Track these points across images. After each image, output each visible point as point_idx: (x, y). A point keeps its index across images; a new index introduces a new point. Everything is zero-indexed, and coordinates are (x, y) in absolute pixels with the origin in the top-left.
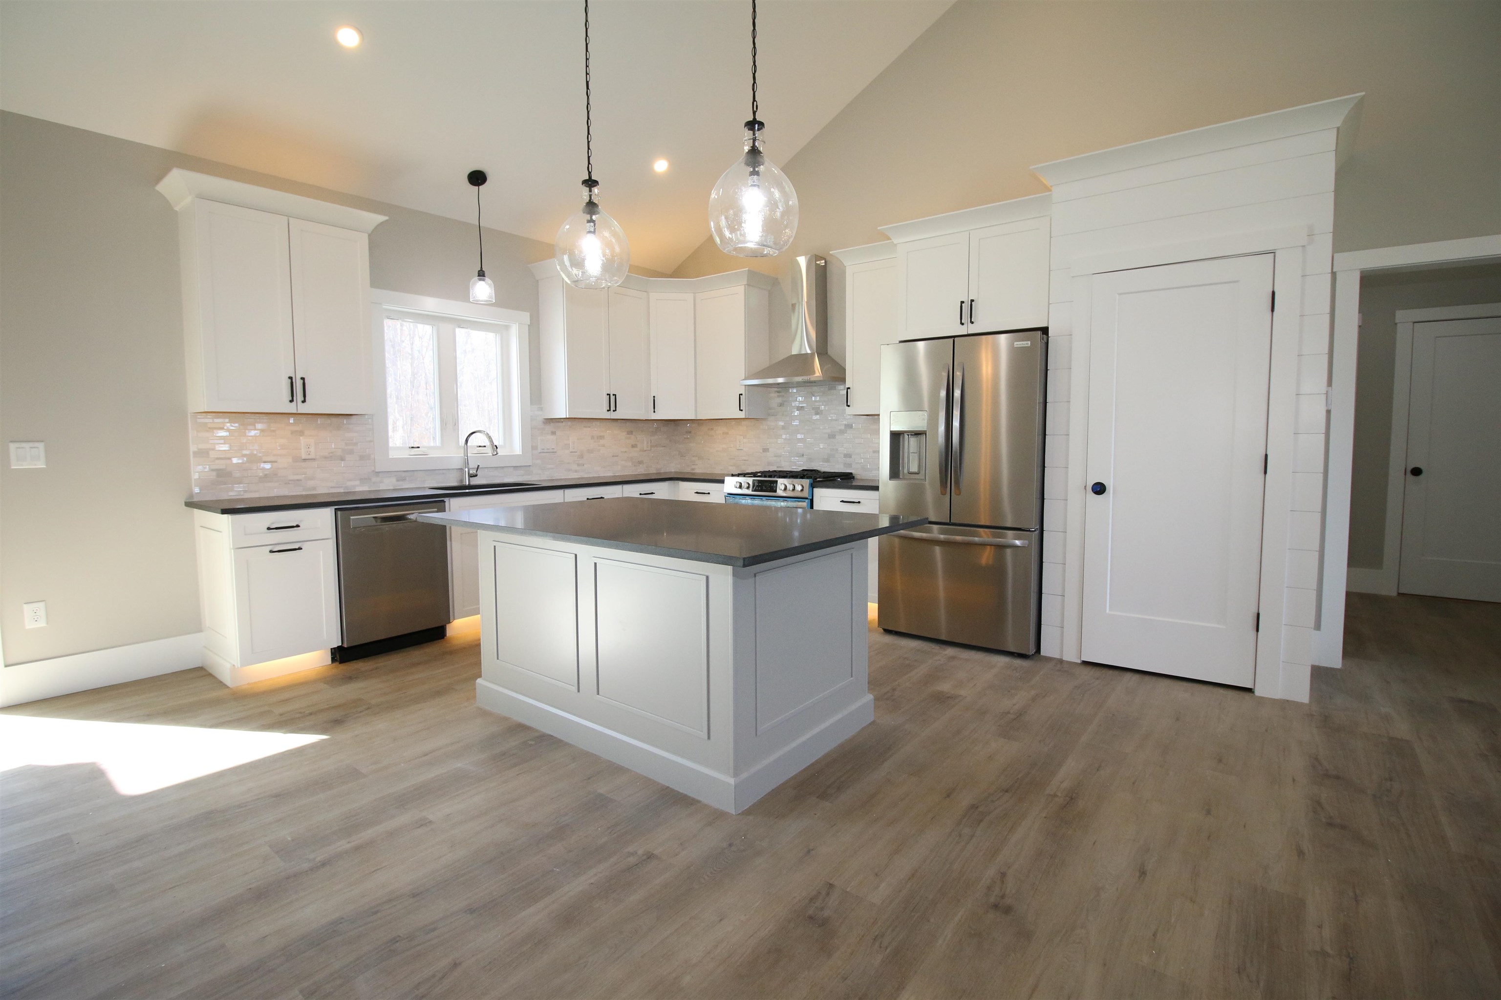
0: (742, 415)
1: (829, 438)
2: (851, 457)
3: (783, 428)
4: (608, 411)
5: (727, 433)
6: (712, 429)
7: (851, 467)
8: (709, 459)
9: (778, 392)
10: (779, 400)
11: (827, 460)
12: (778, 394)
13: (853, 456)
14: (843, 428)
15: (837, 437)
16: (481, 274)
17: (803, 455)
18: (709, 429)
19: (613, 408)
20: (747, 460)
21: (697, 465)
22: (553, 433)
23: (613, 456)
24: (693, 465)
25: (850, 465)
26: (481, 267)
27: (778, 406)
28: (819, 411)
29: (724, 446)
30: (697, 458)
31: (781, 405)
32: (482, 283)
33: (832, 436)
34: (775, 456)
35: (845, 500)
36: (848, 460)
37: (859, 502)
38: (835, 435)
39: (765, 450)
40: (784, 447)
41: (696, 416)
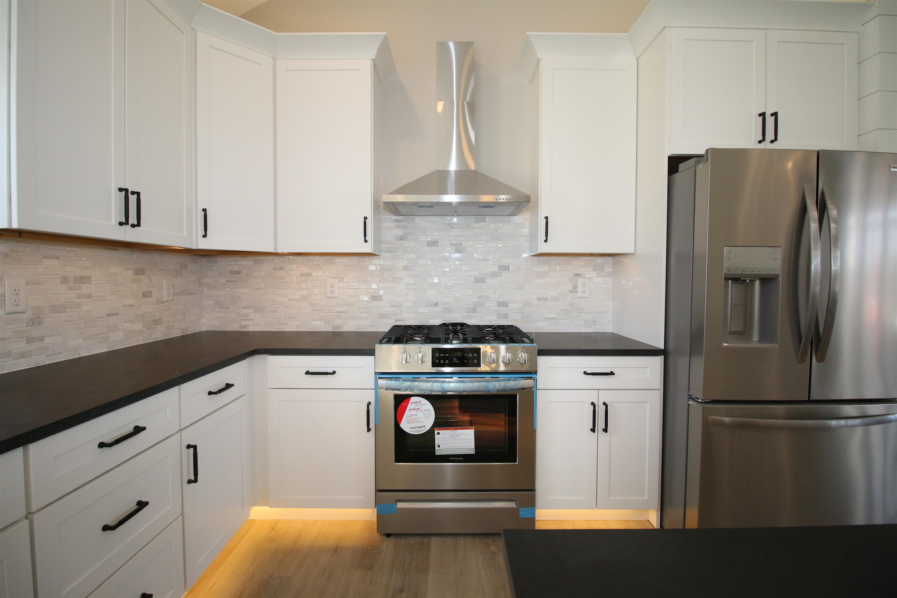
0: (367, 248)
1: (476, 282)
2: (507, 306)
3: (406, 268)
4: (121, 224)
5: (310, 275)
6: (281, 269)
7: (508, 318)
8: (275, 312)
9: (397, 221)
10: (399, 232)
11: (474, 310)
12: (397, 224)
13: (510, 305)
14: (496, 269)
15: (488, 281)
17: (437, 304)
18: (274, 269)
19: (133, 219)
20: (344, 312)
23: (108, 315)
24: (244, 320)
25: (506, 316)
27: (396, 240)
28: (461, 248)
29: (305, 293)
30: (252, 310)
31: (402, 238)
33: (481, 280)
34: (392, 306)
35: (588, 372)
36: (503, 310)
37: (612, 373)
38: (485, 279)
39: (375, 298)
40: (406, 294)
41: (276, 247)
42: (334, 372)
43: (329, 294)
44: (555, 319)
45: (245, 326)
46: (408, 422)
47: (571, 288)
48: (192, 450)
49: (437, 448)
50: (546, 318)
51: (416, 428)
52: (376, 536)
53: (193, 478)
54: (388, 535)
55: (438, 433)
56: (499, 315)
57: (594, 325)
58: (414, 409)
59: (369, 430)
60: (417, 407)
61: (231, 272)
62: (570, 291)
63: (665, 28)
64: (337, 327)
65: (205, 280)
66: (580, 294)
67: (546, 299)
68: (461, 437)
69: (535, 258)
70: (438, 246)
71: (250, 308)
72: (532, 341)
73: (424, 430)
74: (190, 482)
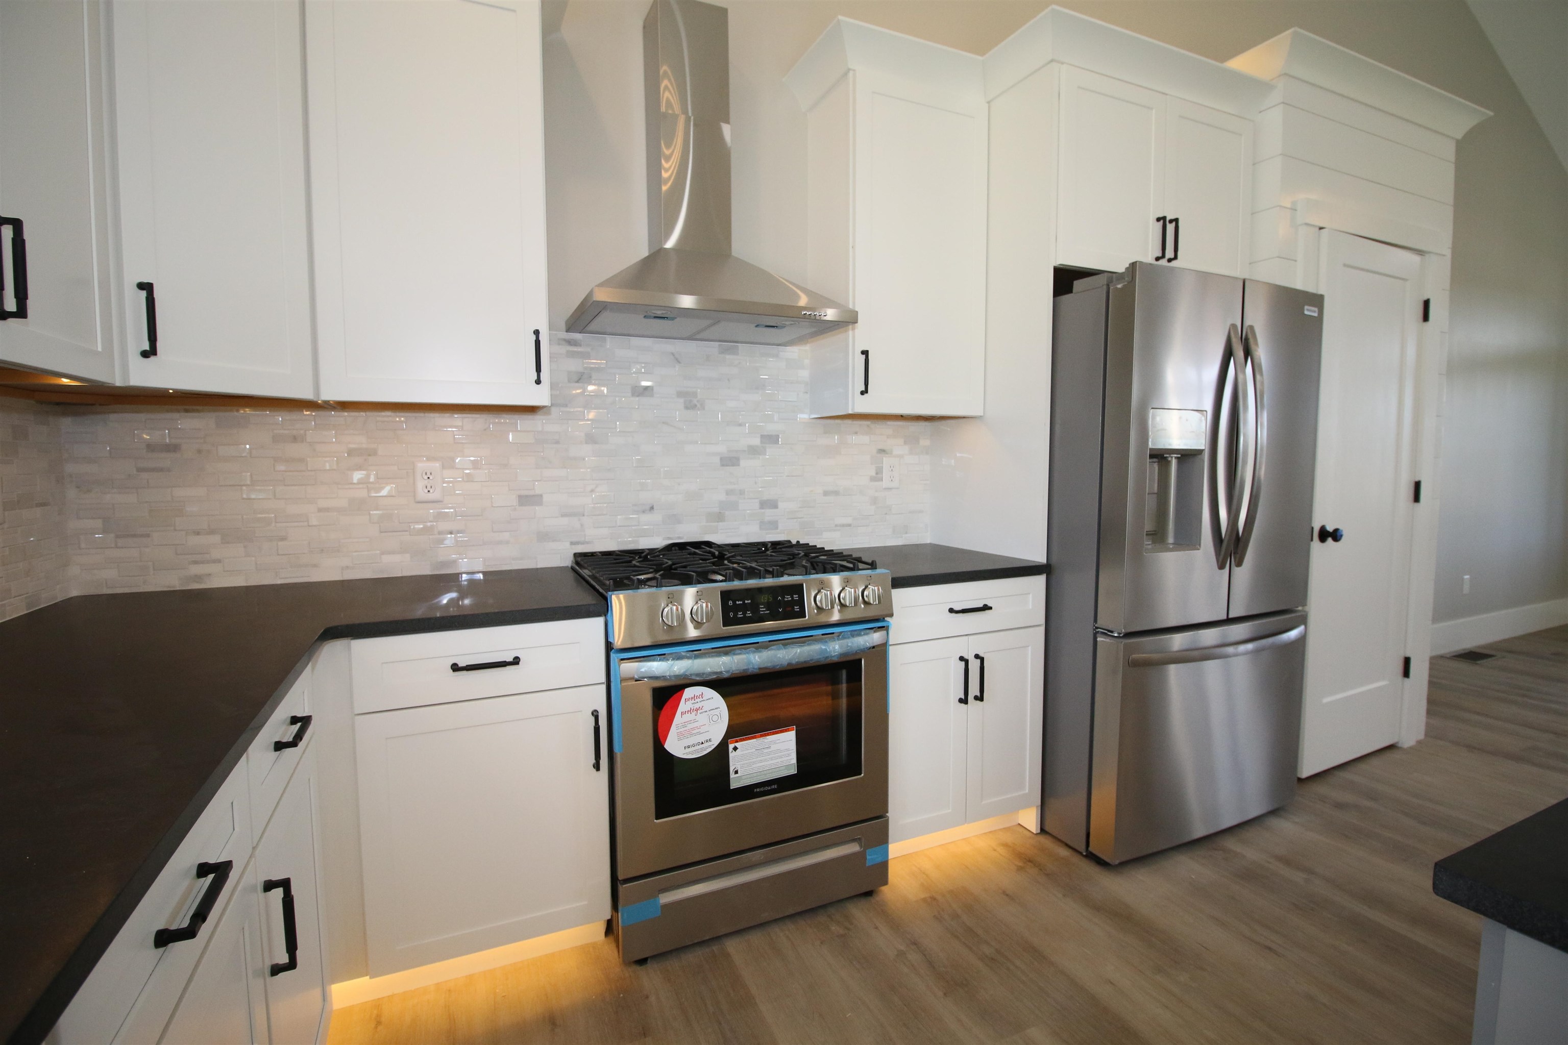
0: (539, 396)
1: (723, 465)
2: (776, 507)
3: (589, 439)
5: (372, 453)
6: (295, 439)
7: (777, 528)
8: (283, 539)
9: (570, 342)
11: (719, 517)
12: (570, 348)
13: (780, 505)
14: (756, 441)
15: (743, 463)
17: (652, 508)
18: (276, 439)
21: (219, 561)
24: (196, 562)
25: (774, 525)
27: (569, 381)
28: (695, 401)
29: (362, 493)
30: (216, 539)
31: (581, 377)
33: (730, 461)
34: (564, 515)
35: (957, 608)
36: (769, 514)
37: (986, 608)
38: (738, 459)
39: (528, 500)
40: (592, 491)
41: (317, 388)
42: (516, 661)
43: (422, 494)
44: (850, 525)
45: (198, 578)
46: (681, 736)
47: (873, 473)
48: (279, 892)
49: (732, 775)
50: (836, 526)
51: (694, 746)
52: (617, 970)
53: (284, 959)
54: (642, 962)
55: (735, 749)
56: (763, 525)
57: (906, 533)
58: (690, 711)
59: (597, 767)
60: (697, 706)
61: (151, 447)
62: (873, 479)
63: (1052, 61)
64: (444, 564)
65: (70, 468)
66: (886, 483)
67: (836, 493)
68: (774, 747)
69: (819, 421)
70: (652, 396)
71: (212, 532)
72: (873, 565)
73: (710, 746)
74: (276, 970)
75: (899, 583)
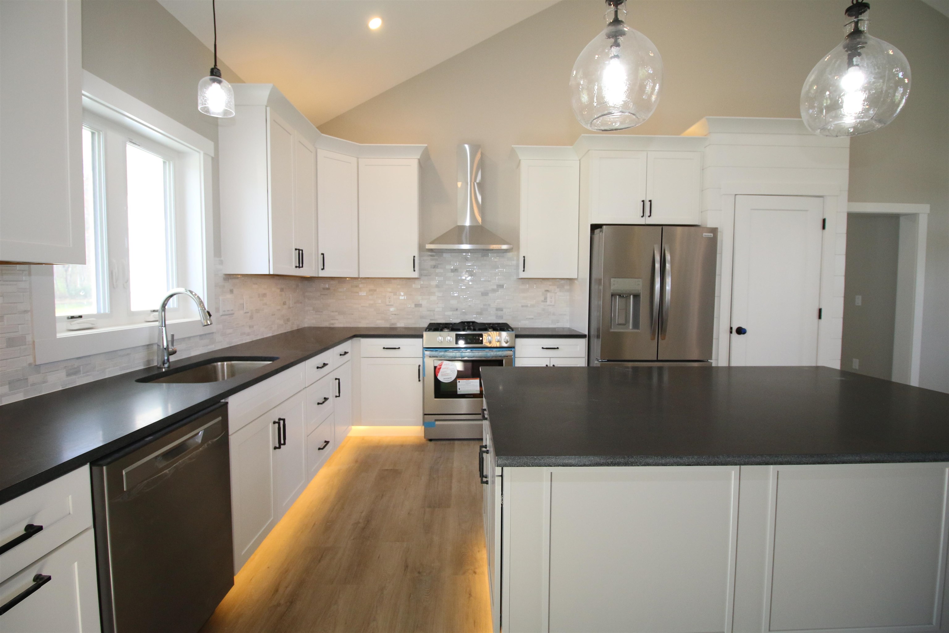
0: (415, 275)
1: (482, 295)
2: (502, 310)
3: (437, 286)
4: (296, 267)
5: (375, 290)
6: (356, 286)
7: (502, 318)
9: (431, 256)
10: (433, 263)
11: (480, 313)
12: (431, 258)
13: (504, 310)
14: (495, 287)
15: (490, 295)
16: (215, 73)
17: (457, 310)
19: (301, 266)
20: (397, 315)
21: (337, 320)
22: (231, 291)
24: (332, 320)
25: (501, 317)
26: (216, 65)
28: (473, 274)
29: (372, 302)
30: (337, 313)
31: (435, 267)
32: (216, 86)
33: (485, 294)
34: (428, 311)
35: (544, 347)
36: (500, 313)
37: (558, 348)
38: (488, 293)
39: (418, 305)
40: (437, 303)
41: (359, 275)
42: (399, 348)
43: (388, 303)
44: (533, 319)
45: (333, 324)
46: (442, 375)
47: (543, 299)
48: (337, 381)
49: (458, 390)
50: (527, 318)
51: (446, 379)
52: (424, 440)
53: (338, 395)
54: (431, 440)
55: (459, 382)
56: (497, 317)
57: (558, 323)
58: (445, 368)
59: (419, 381)
60: (447, 367)
61: (324, 289)
62: (543, 301)
63: (589, 150)
64: (393, 324)
65: (307, 294)
66: (548, 303)
67: (527, 306)
68: (472, 384)
69: (519, 280)
70: (458, 272)
71: (336, 312)
72: (513, 330)
73: (451, 380)
74: (336, 397)
75: (517, 336)
